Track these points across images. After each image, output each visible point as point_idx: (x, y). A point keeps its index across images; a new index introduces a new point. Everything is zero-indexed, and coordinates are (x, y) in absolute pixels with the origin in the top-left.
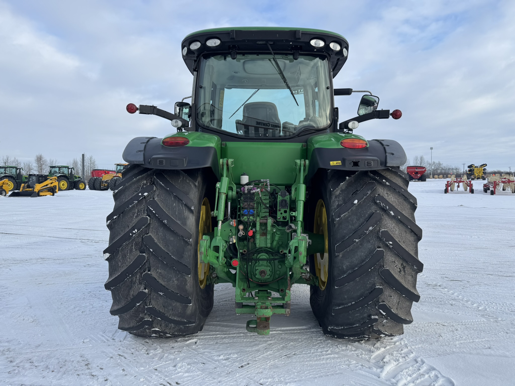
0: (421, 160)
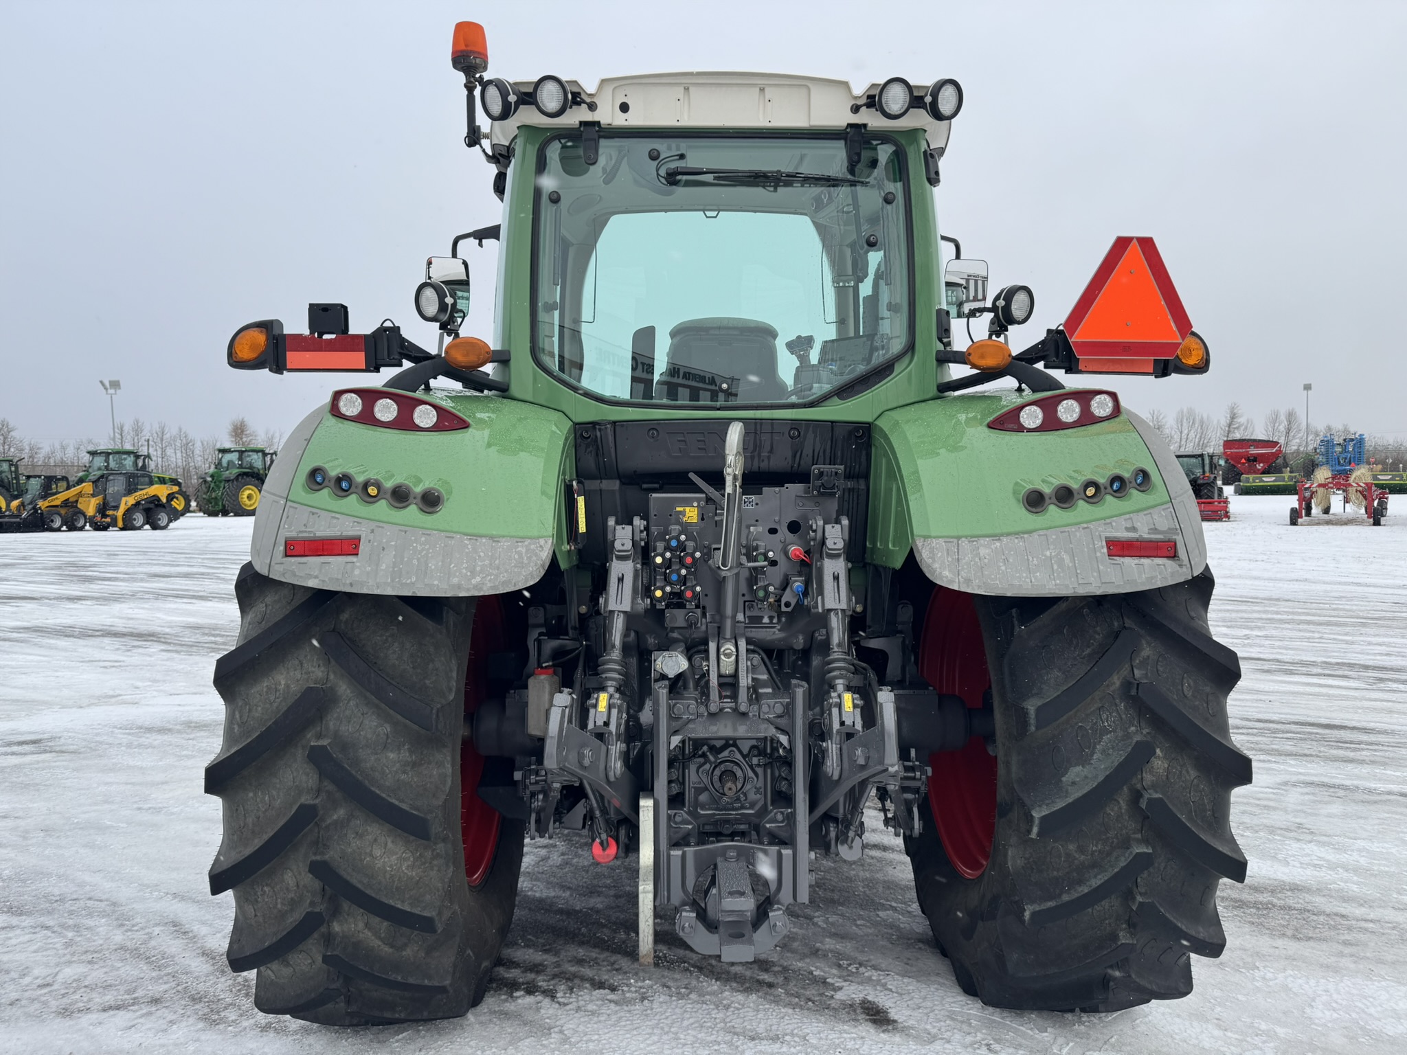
0: (1290, 422)
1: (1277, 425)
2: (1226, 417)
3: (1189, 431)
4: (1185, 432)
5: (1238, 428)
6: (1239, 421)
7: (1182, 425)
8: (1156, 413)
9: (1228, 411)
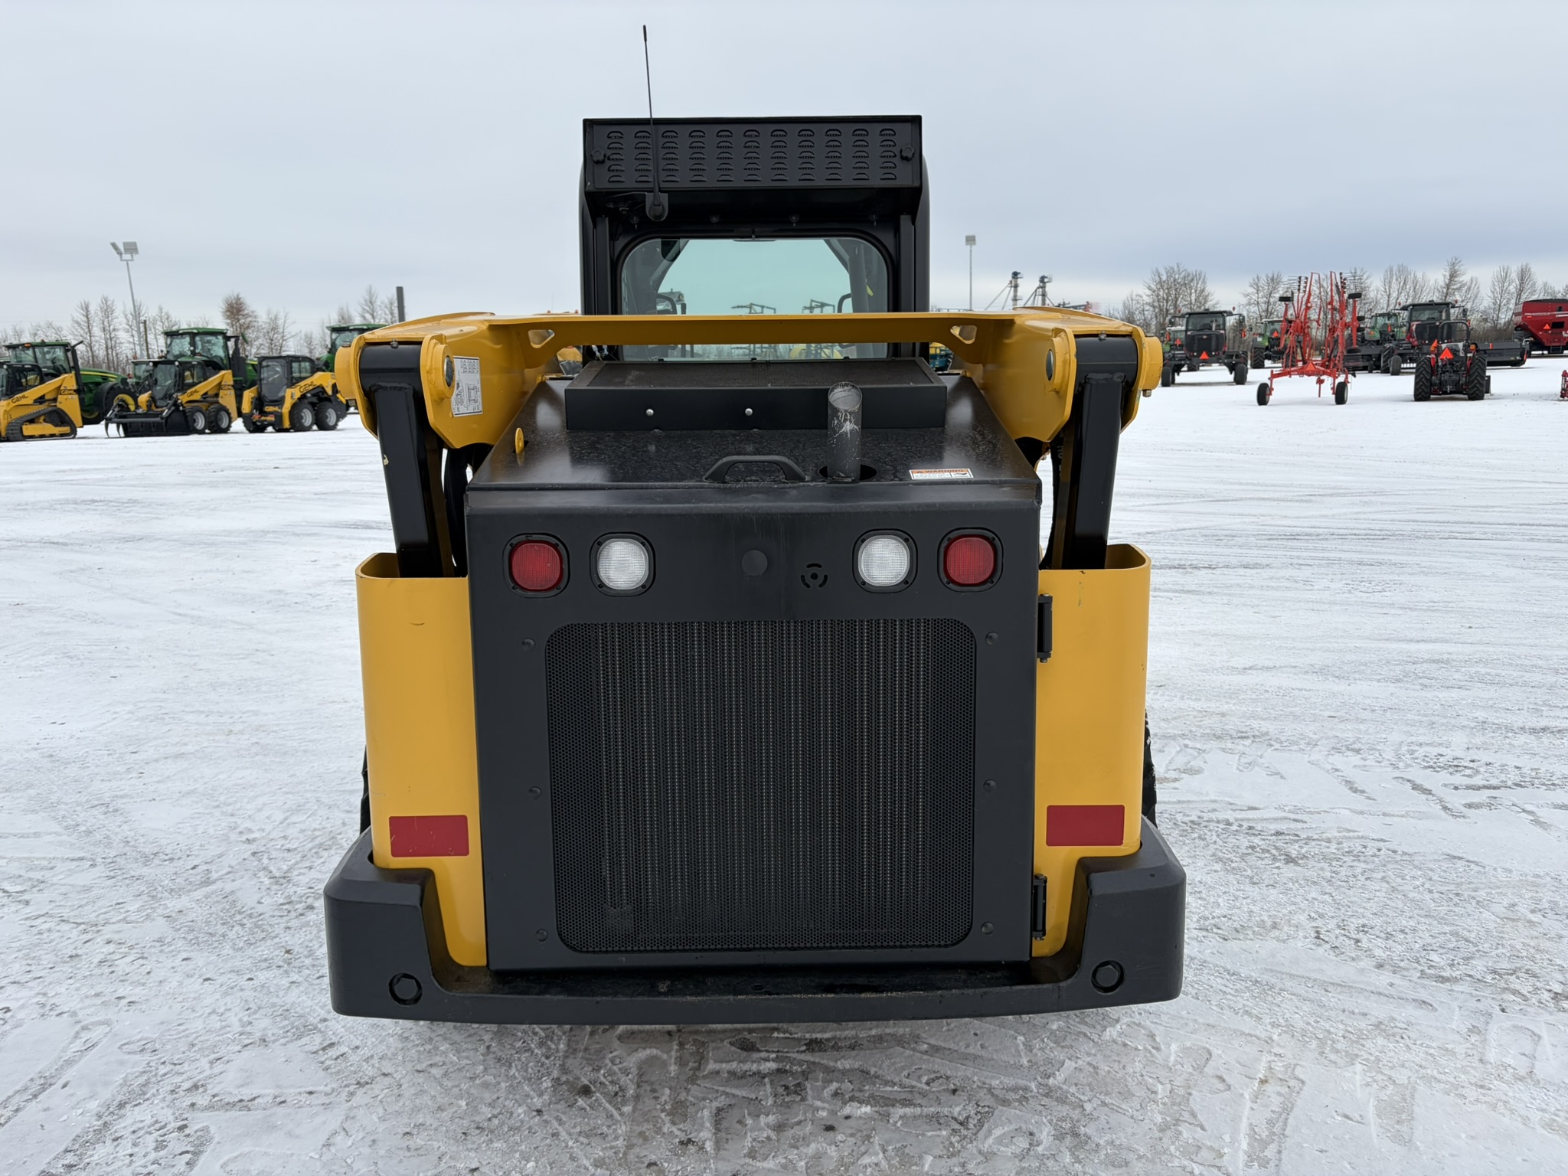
1: (1506, 284)
2: (1445, 276)
3: (1399, 294)
4: (1394, 295)
5: (1458, 289)
6: (1461, 279)
7: (1390, 287)
8: (1358, 273)
9: (1448, 268)
